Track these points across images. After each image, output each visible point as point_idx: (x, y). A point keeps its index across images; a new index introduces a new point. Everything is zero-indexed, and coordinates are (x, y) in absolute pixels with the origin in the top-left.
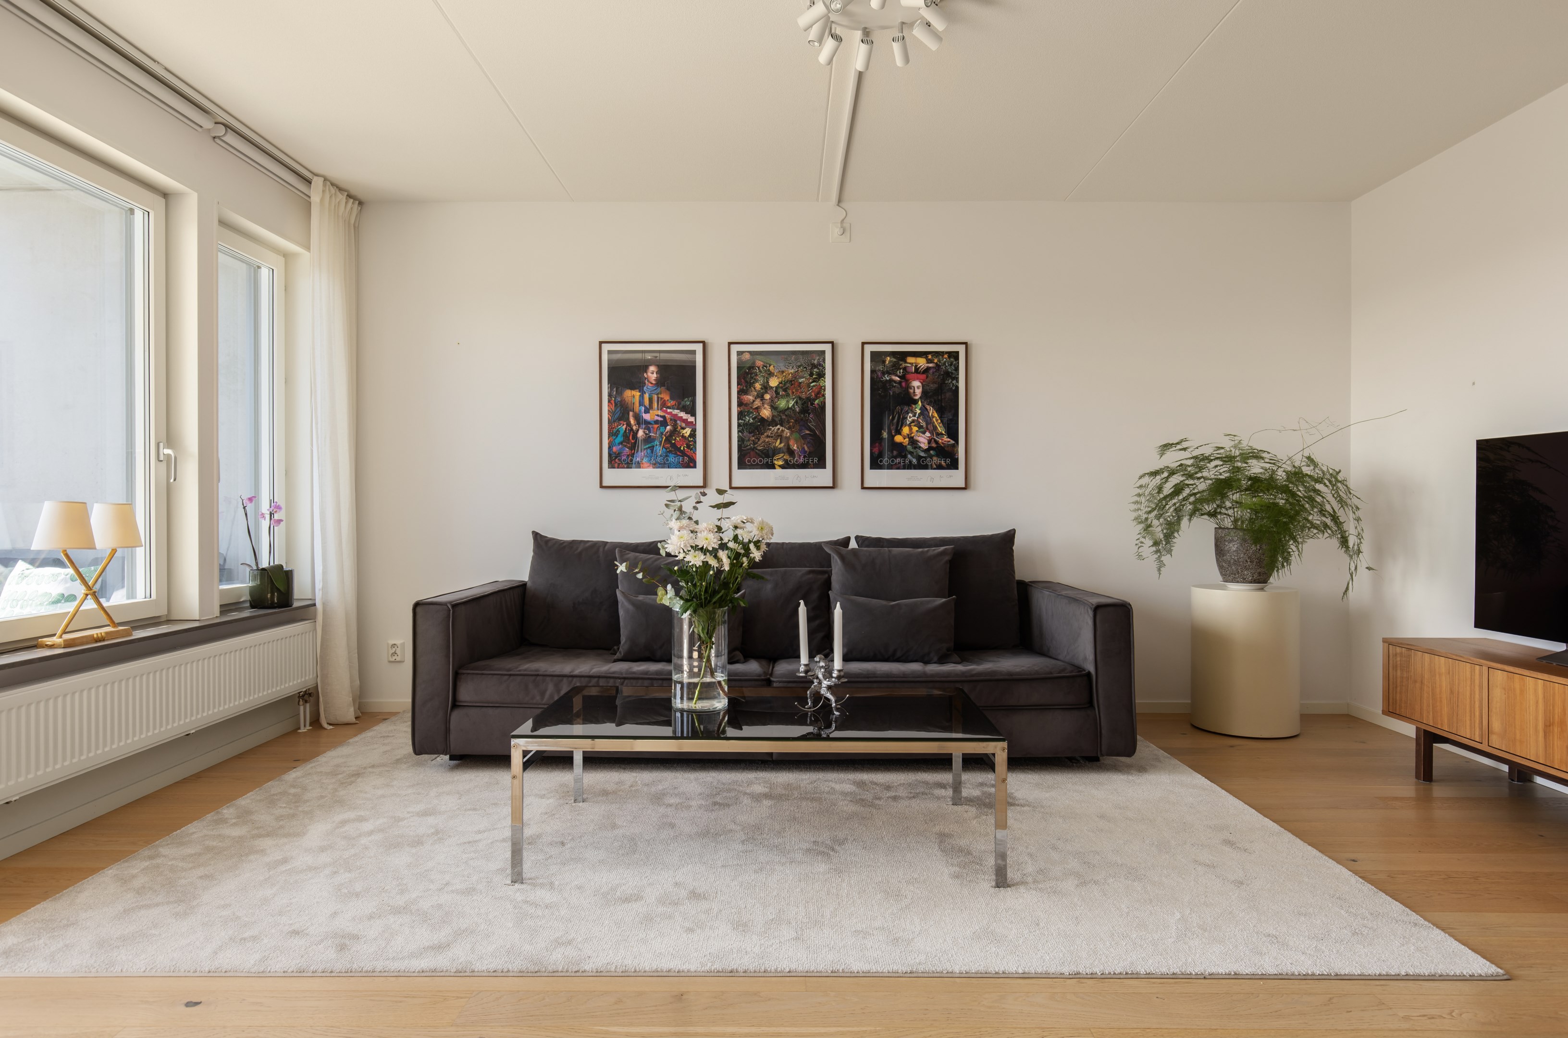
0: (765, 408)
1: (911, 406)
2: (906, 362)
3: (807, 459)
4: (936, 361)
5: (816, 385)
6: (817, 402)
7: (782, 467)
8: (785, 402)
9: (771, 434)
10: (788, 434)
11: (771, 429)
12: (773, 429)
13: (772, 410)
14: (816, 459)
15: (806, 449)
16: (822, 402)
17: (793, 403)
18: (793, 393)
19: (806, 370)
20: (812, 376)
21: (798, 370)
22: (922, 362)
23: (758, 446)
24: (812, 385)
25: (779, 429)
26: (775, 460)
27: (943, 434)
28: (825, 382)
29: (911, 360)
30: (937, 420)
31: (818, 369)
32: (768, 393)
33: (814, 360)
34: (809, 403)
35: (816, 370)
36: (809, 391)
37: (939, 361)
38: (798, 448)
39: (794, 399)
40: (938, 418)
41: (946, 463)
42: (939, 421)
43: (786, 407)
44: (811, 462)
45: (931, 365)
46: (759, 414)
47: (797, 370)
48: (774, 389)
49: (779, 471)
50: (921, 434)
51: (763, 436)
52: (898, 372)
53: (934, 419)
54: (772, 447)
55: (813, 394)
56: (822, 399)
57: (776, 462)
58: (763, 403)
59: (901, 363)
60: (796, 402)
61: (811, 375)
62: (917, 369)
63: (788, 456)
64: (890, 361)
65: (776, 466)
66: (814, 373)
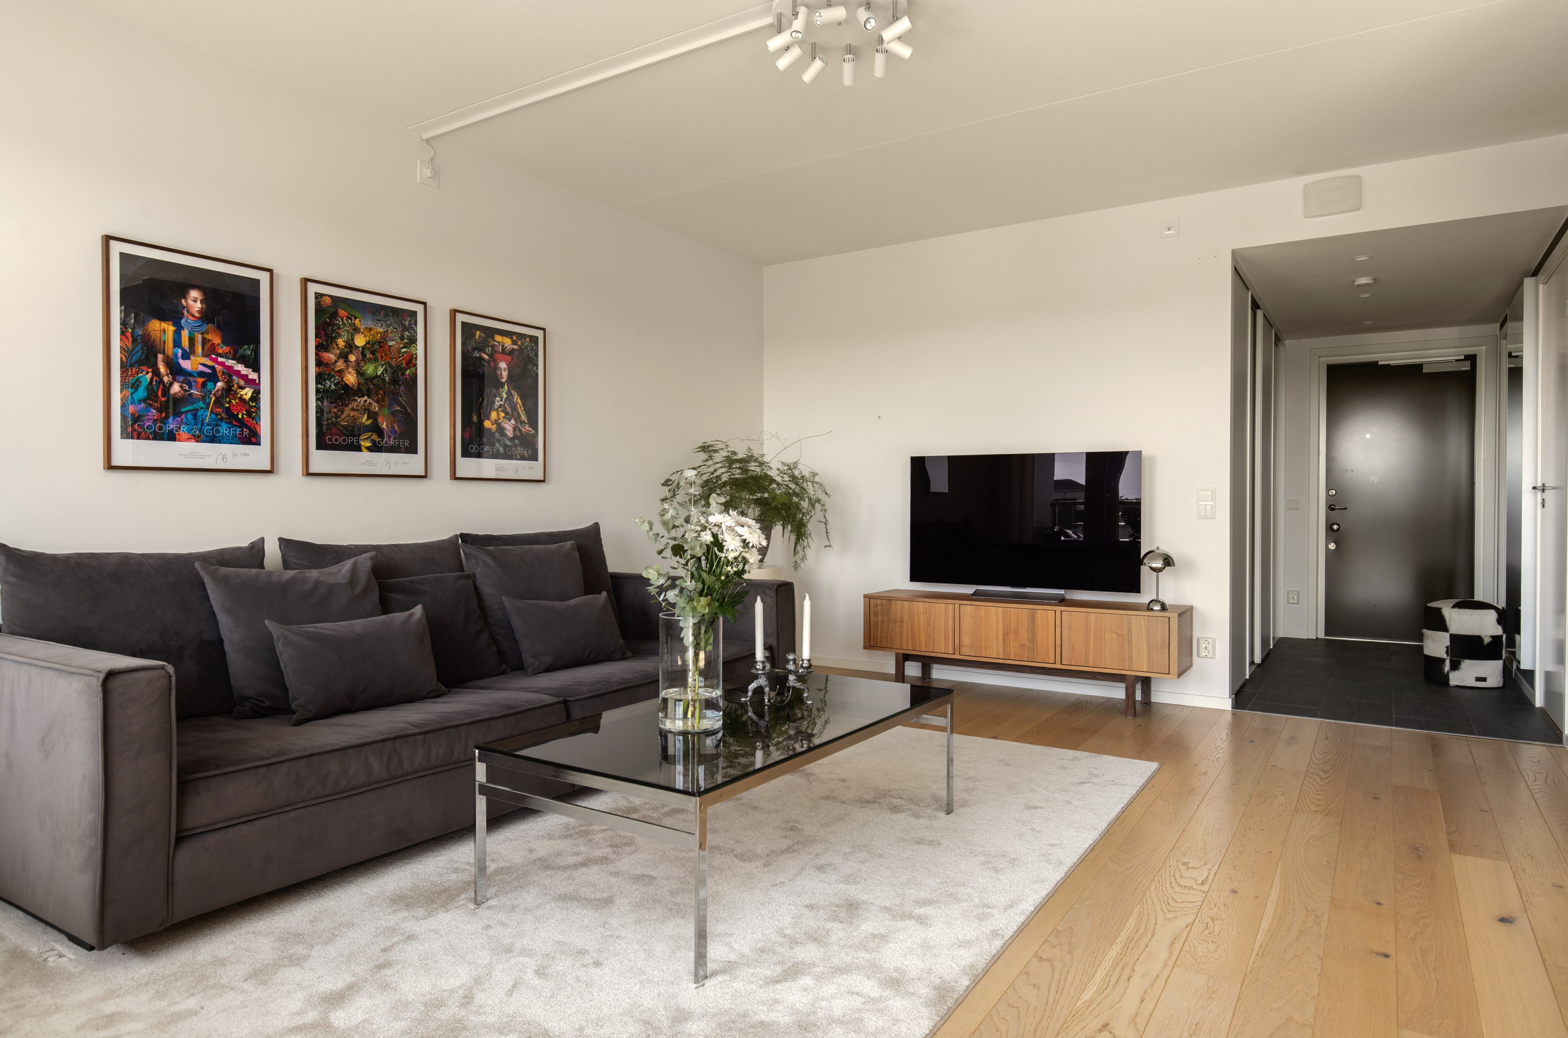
0: (349, 373)
1: (499, 389)
2: (494, 340)
3: (397, 442)
4: (519, 343)
5: (407, 352)
6: (408, 372)
7: (370, 449)
8: (373, 368)
9: (357, 406)
10: (377, 408)
11: (357, 400)
12: (359, 400)
13: (357, 376)
14: (407, 442)
15: (397, 428)
16: (413, 373)
17: (382, 370)
18: (382, 357)
19: (396, 332)
20: (403, 341)
21: (387, 331)
22: (507, 342)
23: (341, 420)
24: (403, 350)
25: (366, 401)
26: (361, 440)
27: (525, 423)
28: (417, 349)
29: (498, 338)
30: (520, 408)
31: (410, 332)
32: (353, 354)
33: (406, 321)
34: (400, 372)
35: (407, 333)
36: (400, 357)
37: (522, 344)
38: (387, 426)
39: (383, 365)
40: (521, 405)
41: (527, 453)
42: (522, 408)
43: (374, 375)
44: (402, 445)
45: (515, 347)
46: (342, 379)
47: (386, 330)
48: (360, 349)
49: (365, 455)
50: (507, 421)
51: (348, 408)
52: (487, 349)
53: (518, 406)
54: (358, 423)
55: (404, 362)
56: (413, 369)
57: (362, 443)
58: (347, 366)
59: (490, 340)
60: (386, 370)
61: (402, 338)
62: (503, 349)
63: (376, 436)
64: (480, 336)
65: (363, 448)
66: (406, 336)
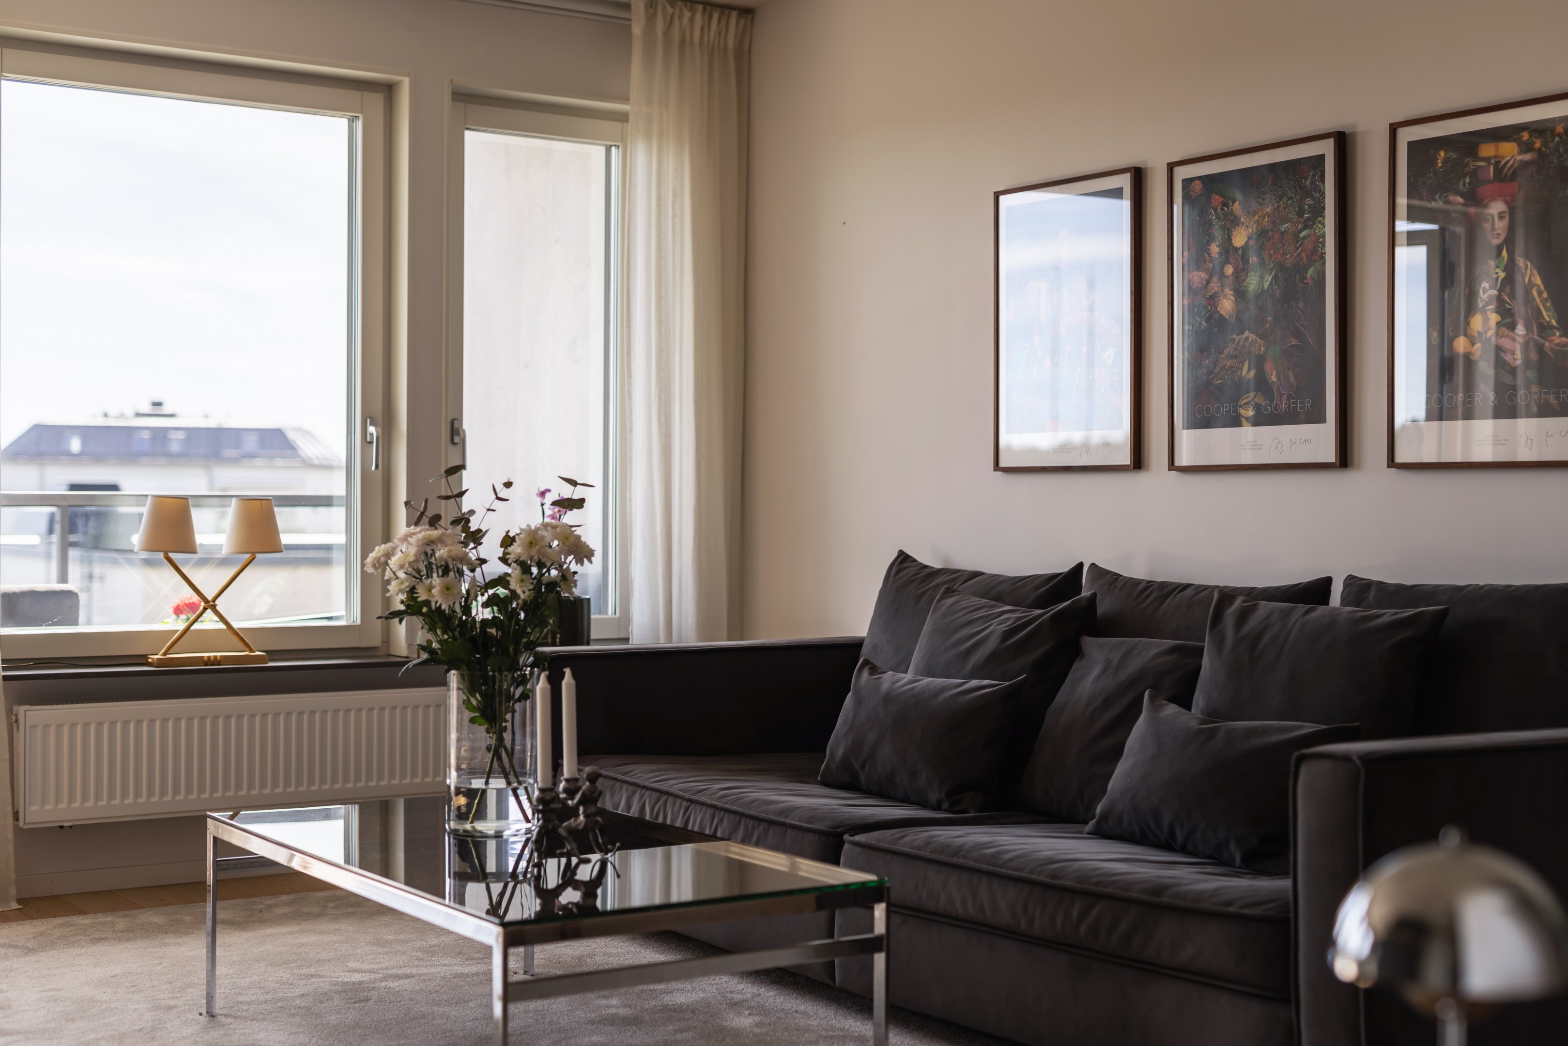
0: (1225, 297)
1: (1487, 264)
2: (1476, 158)
3: (1293, 403)
4: (1538, 145)
5: (1309, 234)
6: (1310, 272)
7: (1257, 421)
8: (1257, 279)
9: (1235, 350)
10: (1263, 349)
11: (1234, 339)
12: (1237, 339)
13: (1236, 300)
14: (1308, 402)
15: (1292, 379)
16: (1318, 272)
17: (1270, 279)
18: (1270, 256)
19: (1292, 204)
20: (1302, 217)
21: (1279, 206)
22: (1509, 151)
23: (1214, 378)
24: (1302, 235)
25: (1247, 338)
26: (1241, 406)
27: (1553, 327)
28: (1324, 226)
29: (1487, 150)
30: (1540, 293)
31: (1313, 198)
32: (1230, 263)
33: (1306, 179)
34: (1297, 276)
35: (1308, 201)
36: (1297, 249)
37: (1545, 144)
38: (1278, 378)
39: (1271, 270)
40: (1542, 287)
41: (1557, 399)
42: (1545, 295)
43: (1260, 290)
44: (1301, 408)
45: (1527, 157)
46: (1216, 308)
47: (1276, 206)
48: (1240, 251)
49: (1248, 432)
50: (1507, 331)
51: (1223, 356)
52: (1461, 183)
53: (1535, 292)
54: (1236, 378)
55: (1304, 255)
56: (1318, 264)
57: (1242, 412)
58: (1222, 286)
59: (1467, 160)
60: (1276, 278)
61: (1300, 214)
62: (1498, 170)
63: (1262, 398)
64: (1446, 161)
65: (1243, 420)
66: (1306, 207)
